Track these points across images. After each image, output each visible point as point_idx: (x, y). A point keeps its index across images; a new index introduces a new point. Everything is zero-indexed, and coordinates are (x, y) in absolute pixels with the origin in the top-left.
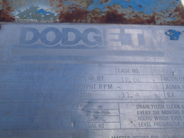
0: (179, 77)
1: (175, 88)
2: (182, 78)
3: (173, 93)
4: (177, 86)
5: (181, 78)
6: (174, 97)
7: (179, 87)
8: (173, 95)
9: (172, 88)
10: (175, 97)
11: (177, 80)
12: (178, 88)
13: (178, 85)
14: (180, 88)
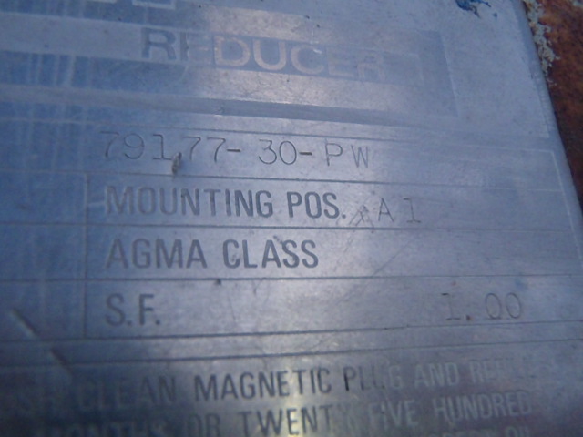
0: (213, 193)
1: (170, 263)
2: (232, 194)
3: (151, 296)
4: (187, 244)
5: (221, 199)
6: (149, 323)
7: (196, 255)
8: (143, 309)
9: (149, 262)
10: (158, 323)
11: (196, 212)
12: (191, 259)
13: (196, 243)
14: (202, 259)
